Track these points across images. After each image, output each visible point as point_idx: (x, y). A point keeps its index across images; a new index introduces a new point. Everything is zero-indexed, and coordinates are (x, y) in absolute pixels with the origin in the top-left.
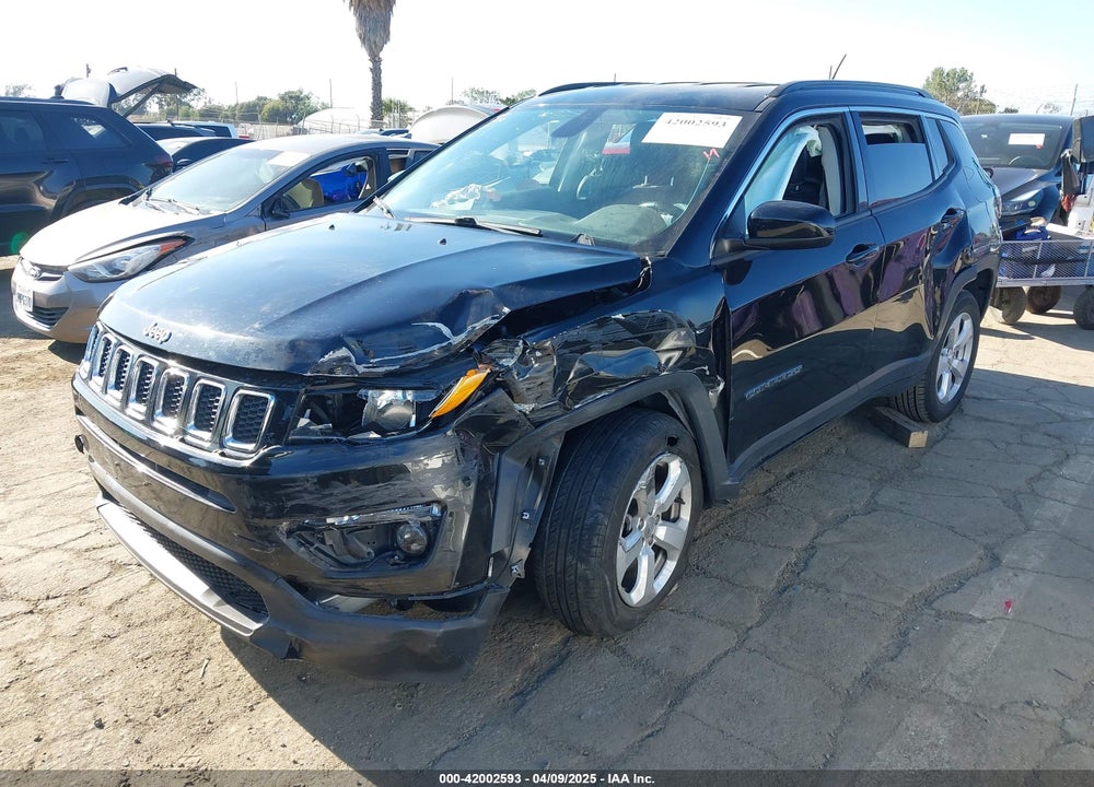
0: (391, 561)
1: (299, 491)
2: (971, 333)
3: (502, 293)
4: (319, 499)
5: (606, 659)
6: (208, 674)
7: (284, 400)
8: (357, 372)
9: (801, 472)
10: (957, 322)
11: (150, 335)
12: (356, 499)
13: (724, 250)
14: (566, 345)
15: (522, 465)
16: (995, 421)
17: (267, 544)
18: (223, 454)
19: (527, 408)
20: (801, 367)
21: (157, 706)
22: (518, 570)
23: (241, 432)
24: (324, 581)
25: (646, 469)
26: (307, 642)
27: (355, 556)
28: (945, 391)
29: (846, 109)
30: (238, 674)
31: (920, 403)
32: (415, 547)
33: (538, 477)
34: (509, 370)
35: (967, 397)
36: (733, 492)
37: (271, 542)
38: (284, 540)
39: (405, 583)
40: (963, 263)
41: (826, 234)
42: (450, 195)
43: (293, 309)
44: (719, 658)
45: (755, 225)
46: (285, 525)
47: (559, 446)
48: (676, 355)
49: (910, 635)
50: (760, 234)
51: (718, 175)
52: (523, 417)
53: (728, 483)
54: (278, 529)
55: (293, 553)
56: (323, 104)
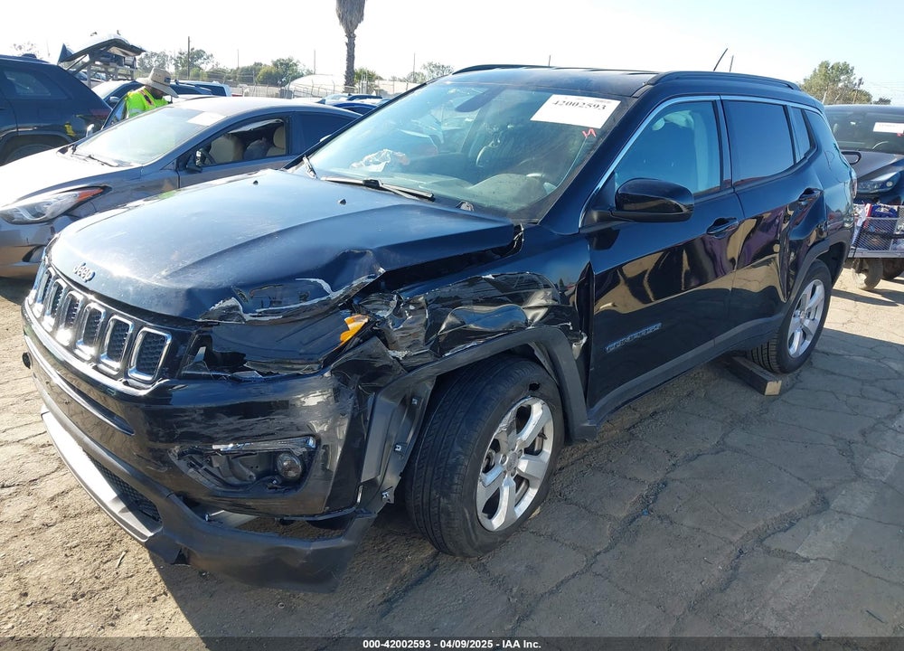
0: (270, 485)
1: (186, 420)
2: (822, 297)
3: (381, 254)
4: (204, 428)
5: (468, 574)
6: (123, 565)
7: (179, 339)
8: (244, 320)
9: (663, 411)
10: (810, 287)
11: (78, 273)
12: (238, 430)
13: (593, 220)
14: (438, 300)
15: (396, 404)
16: (840, 375)
17: (159, 463)
18: (126, 383)
19: (400, 354)
20: (660, 324)
21: (75, 590)
22: (388, 496)
23: (143, 364)
24: (210, 499)
25: (507, 413)
26: (195, 552)
27: (239, 478)
28: (796, 347)
29: (717, 98)
30: (148, 566)
31: (773, 358)
32: (292, 474)
33: (411, 415)
34: (384, 320)
35: (818, 351)
36: (591, 433)
37: (164, 463)
38: (176, 462)
39: (281, 504)
40: (817, 237)
41: (685, 210)
42: (366, 158)
43: (197, 259)
44: (567, 580)
45: (622, 199)
46: (176, 449)
47: (431, 388)
48: (542, 312)
49: (740, 570)
50: (627, 207)
51: (593, 152)
52: (396, 362)
53: (587, 424)
54: (170, 452)
55: (183, 473)
56: (308, 70)
